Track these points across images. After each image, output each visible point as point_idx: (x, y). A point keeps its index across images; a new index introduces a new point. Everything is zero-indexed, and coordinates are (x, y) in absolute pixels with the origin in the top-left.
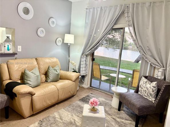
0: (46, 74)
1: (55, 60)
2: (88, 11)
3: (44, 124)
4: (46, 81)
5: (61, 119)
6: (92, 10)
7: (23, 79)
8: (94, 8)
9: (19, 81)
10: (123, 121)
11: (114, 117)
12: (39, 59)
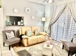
0: (34, 33)
1: (38, 27)
2: (51, 7)
3: (31, 49)
4: (34, 35)
5: (37, 49)
6: (53, 7)
7: (26, 34)
8: (53, 6)
9: (25, 34)
10: (63, 53)
11: (59, 51)
12: (32, 27)
